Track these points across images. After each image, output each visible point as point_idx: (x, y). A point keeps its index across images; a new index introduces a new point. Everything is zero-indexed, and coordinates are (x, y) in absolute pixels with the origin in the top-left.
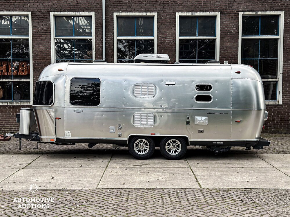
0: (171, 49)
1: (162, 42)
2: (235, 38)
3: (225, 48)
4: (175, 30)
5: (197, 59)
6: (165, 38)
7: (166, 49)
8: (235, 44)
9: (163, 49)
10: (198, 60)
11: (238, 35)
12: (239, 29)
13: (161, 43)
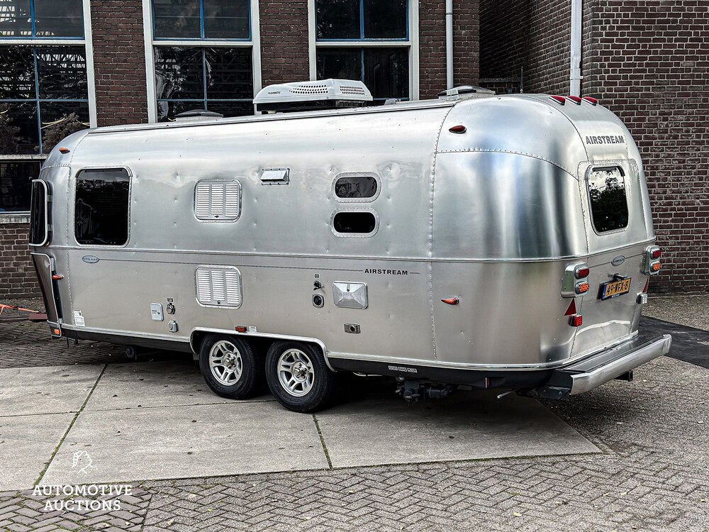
0: (133, 72)
1: (108, 54)
2: (301, 46)
3: (276, 72)
4: (141, 21)
5: (205, 100)
6: (115, 42)
7: (118, 72)
8: (300, 61)
9: (111, 72)
10: (208, 102)
11: (308, 39)
12: (307, 23)
13: (105, 55)
